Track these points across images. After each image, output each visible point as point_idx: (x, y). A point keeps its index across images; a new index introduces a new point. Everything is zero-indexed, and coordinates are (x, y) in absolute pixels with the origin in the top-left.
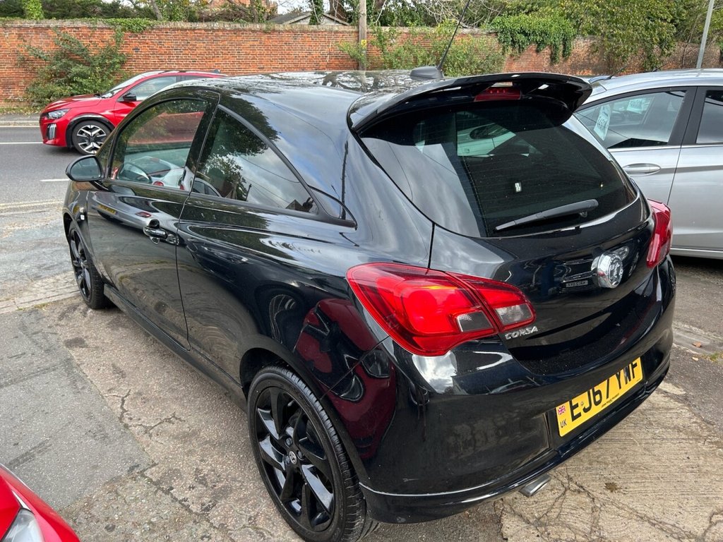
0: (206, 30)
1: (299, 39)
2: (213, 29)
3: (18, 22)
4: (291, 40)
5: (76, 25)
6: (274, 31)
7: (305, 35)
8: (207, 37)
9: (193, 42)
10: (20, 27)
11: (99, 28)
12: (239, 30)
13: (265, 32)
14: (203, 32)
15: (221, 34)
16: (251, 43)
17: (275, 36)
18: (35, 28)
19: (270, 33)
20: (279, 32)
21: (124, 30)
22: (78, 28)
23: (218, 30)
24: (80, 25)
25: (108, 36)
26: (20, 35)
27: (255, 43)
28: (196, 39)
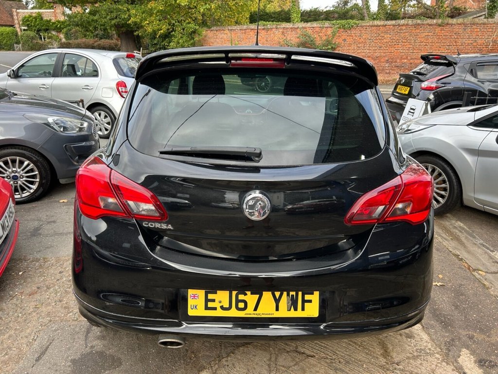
0: (394, 26)
1: (469, 30)
2: (399, 25)
3: (285, 25)
4: (461, 31)
5: (313, 26)
6: (448, 24)
7: (474, 27)
8: (393, 30)
9: (383, 35)
10: (284, 28)
11: (325, 27)
12: (419, 25)
13: (440, 25)
14: (392, 27)
15: (404, 28)
16: (427, 34)
17: (447, 28)
18: (291, 28)
19: (443, 26)
20: (452, 25)
21: (340, 28)
22: (313, 28)
23: (402, 25)
24: (316, 26)
25: (329, 32)
26: (283, 32)
27: (430, 34)
28: (385, 32)
